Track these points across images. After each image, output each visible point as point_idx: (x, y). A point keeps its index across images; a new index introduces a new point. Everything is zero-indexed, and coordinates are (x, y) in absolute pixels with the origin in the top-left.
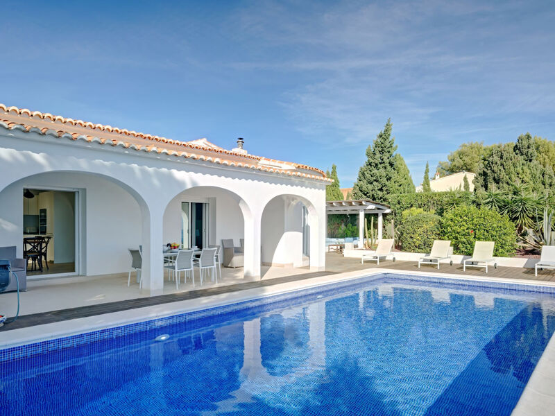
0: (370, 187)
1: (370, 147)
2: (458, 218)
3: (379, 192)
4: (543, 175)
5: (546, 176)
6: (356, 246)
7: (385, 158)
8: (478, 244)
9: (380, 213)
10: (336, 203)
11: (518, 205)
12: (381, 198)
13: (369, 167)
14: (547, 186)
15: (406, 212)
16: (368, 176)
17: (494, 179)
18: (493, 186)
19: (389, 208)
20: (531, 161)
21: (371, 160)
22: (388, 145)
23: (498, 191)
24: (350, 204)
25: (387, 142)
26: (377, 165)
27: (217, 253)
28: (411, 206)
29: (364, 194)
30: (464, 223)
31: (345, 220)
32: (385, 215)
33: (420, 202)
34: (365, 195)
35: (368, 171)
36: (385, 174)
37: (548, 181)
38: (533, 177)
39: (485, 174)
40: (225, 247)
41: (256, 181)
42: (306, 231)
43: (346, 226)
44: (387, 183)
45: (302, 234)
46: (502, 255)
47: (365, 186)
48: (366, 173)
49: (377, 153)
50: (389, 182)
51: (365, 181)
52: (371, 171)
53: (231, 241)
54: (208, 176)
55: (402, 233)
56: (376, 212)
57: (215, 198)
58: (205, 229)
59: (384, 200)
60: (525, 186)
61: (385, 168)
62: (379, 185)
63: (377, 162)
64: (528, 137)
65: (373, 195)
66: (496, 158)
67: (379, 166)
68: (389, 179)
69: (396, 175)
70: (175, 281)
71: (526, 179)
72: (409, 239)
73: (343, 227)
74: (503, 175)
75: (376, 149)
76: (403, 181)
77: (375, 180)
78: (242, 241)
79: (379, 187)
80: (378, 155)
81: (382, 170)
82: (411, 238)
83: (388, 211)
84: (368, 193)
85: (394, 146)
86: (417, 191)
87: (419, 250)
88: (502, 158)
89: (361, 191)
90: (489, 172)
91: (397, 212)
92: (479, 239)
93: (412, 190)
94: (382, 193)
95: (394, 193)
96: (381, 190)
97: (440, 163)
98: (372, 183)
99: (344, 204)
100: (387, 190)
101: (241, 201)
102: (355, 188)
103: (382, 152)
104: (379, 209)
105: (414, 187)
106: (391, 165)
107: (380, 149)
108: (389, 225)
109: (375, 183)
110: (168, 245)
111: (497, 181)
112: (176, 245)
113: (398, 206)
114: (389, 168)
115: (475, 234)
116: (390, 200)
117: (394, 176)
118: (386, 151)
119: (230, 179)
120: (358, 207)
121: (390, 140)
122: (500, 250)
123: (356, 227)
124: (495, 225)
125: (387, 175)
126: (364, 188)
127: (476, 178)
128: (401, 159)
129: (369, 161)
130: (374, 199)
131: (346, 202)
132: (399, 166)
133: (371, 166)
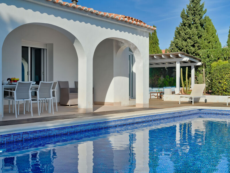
0: (185, 43)
1: (184, 10)
3: (192, 48)
6: (173, 93)
7: (197, 19)
9: (193, 65)
10: (156, 56)
12: (194, 53)
13: (184, 26)
15: (214, 64)
16: (183, 34)
19: (200, 61)
21: (185, 21)
22: (199, 9)
24: (169, 57)
25: (198, 6)
26: (190, 25)
27: (53, 88)
28: (219, 59)
29: (179, 49)
31: (163, 72)
32: (197, 68)
33: (225, 56)
34: (181, 50)
35: (183, 30)
36: (196, 32)
40: (61, 87)
41: (89, 24)
42: (132, 77)
43: (164, 77)
44: (198, 40)
45: (128, 79)
47: (180, 43)
48: (181, 32)
49: (190, 15)
50: (200, 39)
51: (180, 39)
52: (185, 30)
53: (67, 83)
54: (45, 14)
55: (212, 80)
56: (189, 64)
57: (53, 44)
58: (44, 72)
59: (196, 55)
61: (197, 27)
62: (192, 42)
63: (190, 22)
65: (187, 50)
67: (192, 26)
68: (200, 37)
69: (206, 33)
70: (15, 113)
72: (218, 84)
73: (162, 78)
75: (190, 12)
76: (211, 39)
77: (189, 38)
78: (76, 83)
79: (192, 44)
80: (191, 17)
81: (194, 29)
82: (220, 83)
83: (199, 64)
84: (182, 49)
85: (204, 9)
86: (222, 47)
87: (226, 93)
89: (177, 47)
91: (207, 64)
93: (219, 46)
94: (194, 49)
95: (204, 48)
96: (193, 46)
98: (186, 40)
99: (163, 56)
100: (198, 46)
101: (75, 41)
102: (171, 45)
103: (194, 14)
104: (192, 62)
105: (220, 44)
106: (202, 25)
107: (193, 12)
108: (201, 75)
109: (188, 40)
110: (8, 79)
112: (15, 80)
113: (208, 60)
114: (200, 28)
116: (201, 55)
117: (204, 34)
118: (198, 13)
119: (65, 20)
120: (175, 60)
121: (201, 4)
123: (173, 78)
125: (198, 34)
126: (180, 44)
128: (210, 20)
129: (183, 22)
130: (188, 53)
131: (164, 55)
132: (208, 26)
133: (185, 26)
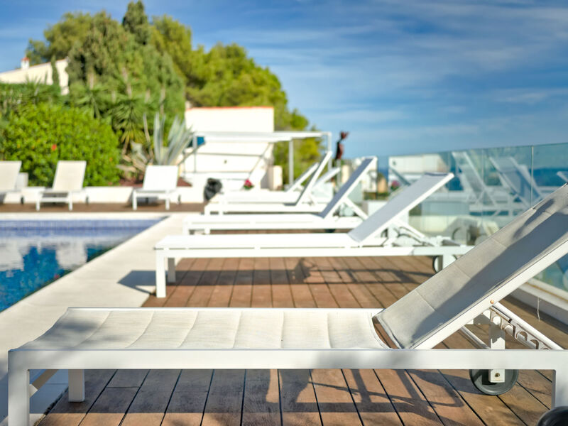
2: (34, 124)
4: (160, 67)
5: (164, 70)
8: (62, 166)
11: (122, 110)
14: (165, 84)
17: (96, 68)
18: (92, 78)
20: (144, 43)
23: (99, 86)
30: (43, 133)
37: (165, 77)
38: (147, 70)
39: (82, 59)
46: (98, 184)
60: (135, 81)
64: (141, 7)
66: (97, 33)
71: (137, 71)
74: (107, 62)
88: (105, 34)
90: (87, 55)
92: (65, 159)
97: (31, 42)
111: (99, 71)
115: (60, 151)
122: (96, 176)
124: (88, 137)
127: (70, 65)
